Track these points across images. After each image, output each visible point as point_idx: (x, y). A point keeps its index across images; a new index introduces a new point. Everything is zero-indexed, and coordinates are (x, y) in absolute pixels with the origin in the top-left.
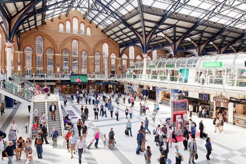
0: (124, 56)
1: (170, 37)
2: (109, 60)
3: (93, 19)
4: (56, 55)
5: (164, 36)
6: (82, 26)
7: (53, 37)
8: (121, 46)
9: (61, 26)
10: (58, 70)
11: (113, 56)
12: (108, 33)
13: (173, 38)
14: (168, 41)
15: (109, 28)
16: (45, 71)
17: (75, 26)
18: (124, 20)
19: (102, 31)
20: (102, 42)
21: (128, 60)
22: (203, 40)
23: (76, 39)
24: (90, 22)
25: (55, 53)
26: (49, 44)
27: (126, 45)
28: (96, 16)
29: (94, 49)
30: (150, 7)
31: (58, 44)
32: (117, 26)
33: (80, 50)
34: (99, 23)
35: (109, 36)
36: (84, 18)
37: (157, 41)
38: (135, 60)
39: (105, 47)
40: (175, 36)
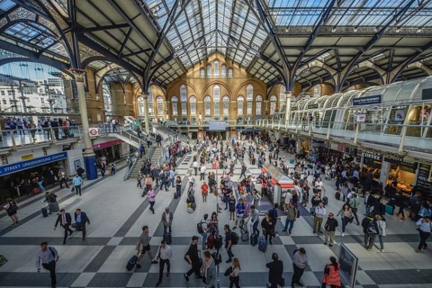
0: (273, 98)
1: (331, 66)
3: (234, 58)
5: (321, 65)
8: (268, 86)
10: (200, 117)
12: (252, 72)
13: (336, 66)
14: (328, 73)
19: (246, 71)
20: (246, 84)
21: (278, 103)
22: (396, 62)
24: (232, 63)
27: (272, 84)
28: (236, 54)
30: (287, 27)
33: (222, 95)
34: (242, 62)
35: (253, 76)
36: (226, 59)
37: (315, 73)
40: (339, 62)
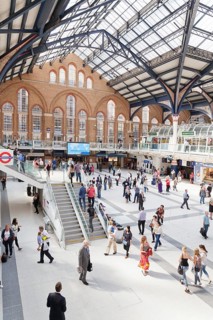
0: (136, 119)
2: (116, 123)
3: (97, 66)
4: (46, 115)
5: (200, 91)
6: (81, 77)
7: (42, 90)
8: (133, 104)
9: (53, 75)
10: (48, 136)
11: (122, 119)
12: (116, 87)
14: (205, 98)
15: (120, 79)
16: (30, 137)
17: (72, 76)
18: (149, 68)
19: (108, 84)
20: (107, 99)
21: (141, 125)
23: (72, 94)
24: (92, 72)
25: (43, 112)
26: (36, 100)
27: (142, 102)
28: (104, 62)
29: (96, 108)
30: (195, 49)
31: (49, 101)
32: (135, 76)
33: (78, 109)
34: (106, 73)
35: (117, 91)
36: (84, 65)
37: (187, 98)
38: (150, 125)
39: (111, 106)
